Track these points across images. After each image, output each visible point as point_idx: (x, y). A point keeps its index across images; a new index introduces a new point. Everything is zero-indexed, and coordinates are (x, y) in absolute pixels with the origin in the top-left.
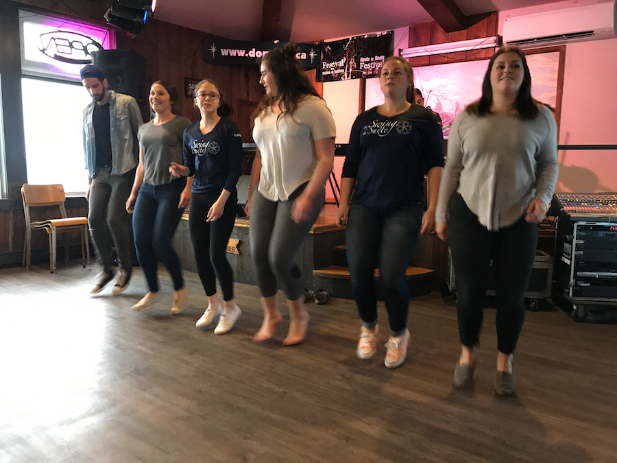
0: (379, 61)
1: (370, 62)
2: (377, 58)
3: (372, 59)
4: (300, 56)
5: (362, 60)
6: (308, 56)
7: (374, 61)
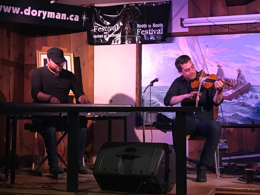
0: (157, 28)
1: (148, 29)
2: (154, 25)
3: (150, 26)
4: (73, 18)
5: (138, 26)
6: (81, 19)
7: (152, 27)
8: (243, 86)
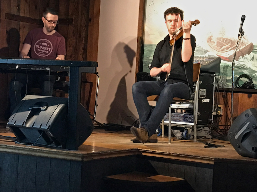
8: (245, 46)
